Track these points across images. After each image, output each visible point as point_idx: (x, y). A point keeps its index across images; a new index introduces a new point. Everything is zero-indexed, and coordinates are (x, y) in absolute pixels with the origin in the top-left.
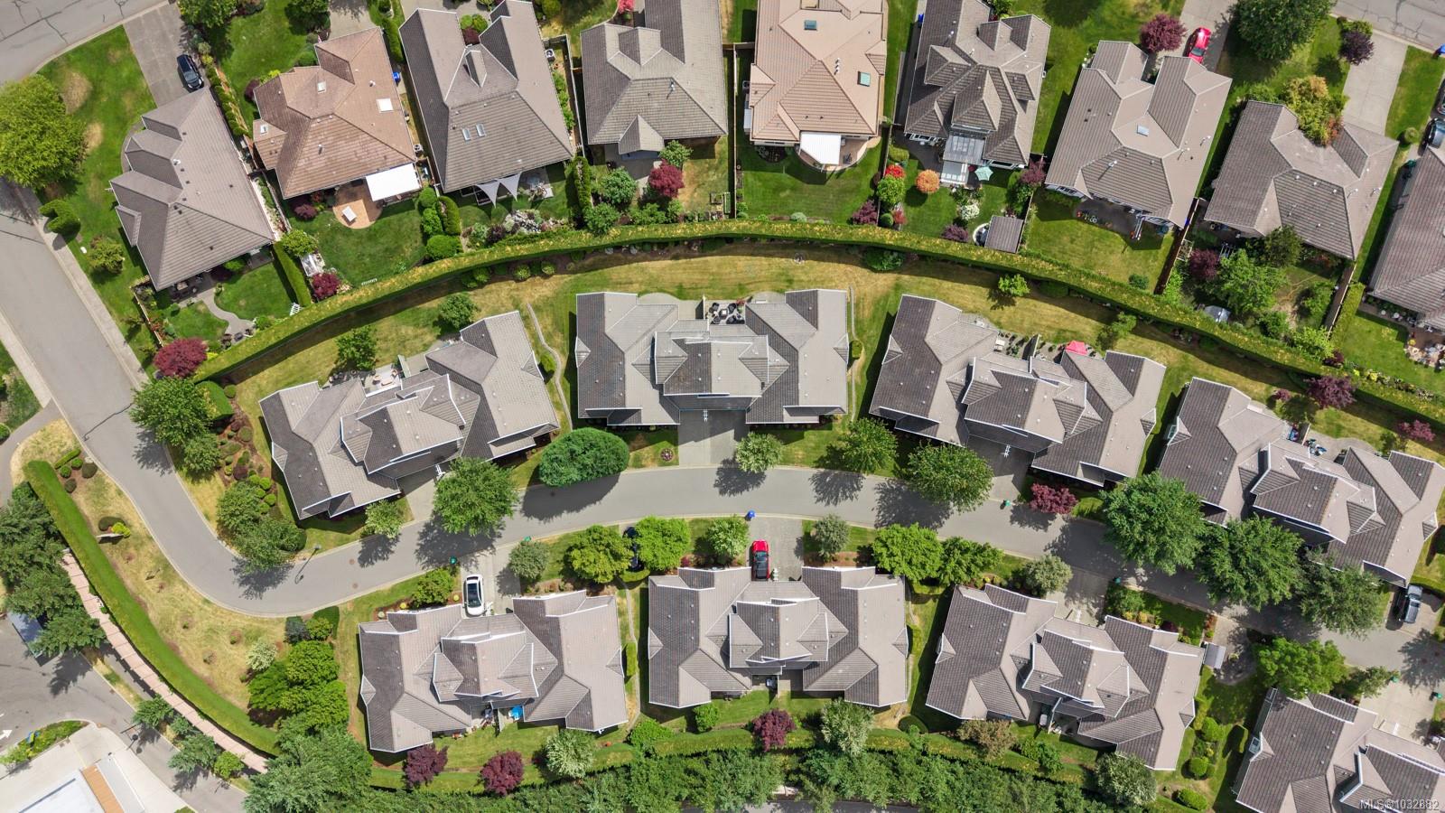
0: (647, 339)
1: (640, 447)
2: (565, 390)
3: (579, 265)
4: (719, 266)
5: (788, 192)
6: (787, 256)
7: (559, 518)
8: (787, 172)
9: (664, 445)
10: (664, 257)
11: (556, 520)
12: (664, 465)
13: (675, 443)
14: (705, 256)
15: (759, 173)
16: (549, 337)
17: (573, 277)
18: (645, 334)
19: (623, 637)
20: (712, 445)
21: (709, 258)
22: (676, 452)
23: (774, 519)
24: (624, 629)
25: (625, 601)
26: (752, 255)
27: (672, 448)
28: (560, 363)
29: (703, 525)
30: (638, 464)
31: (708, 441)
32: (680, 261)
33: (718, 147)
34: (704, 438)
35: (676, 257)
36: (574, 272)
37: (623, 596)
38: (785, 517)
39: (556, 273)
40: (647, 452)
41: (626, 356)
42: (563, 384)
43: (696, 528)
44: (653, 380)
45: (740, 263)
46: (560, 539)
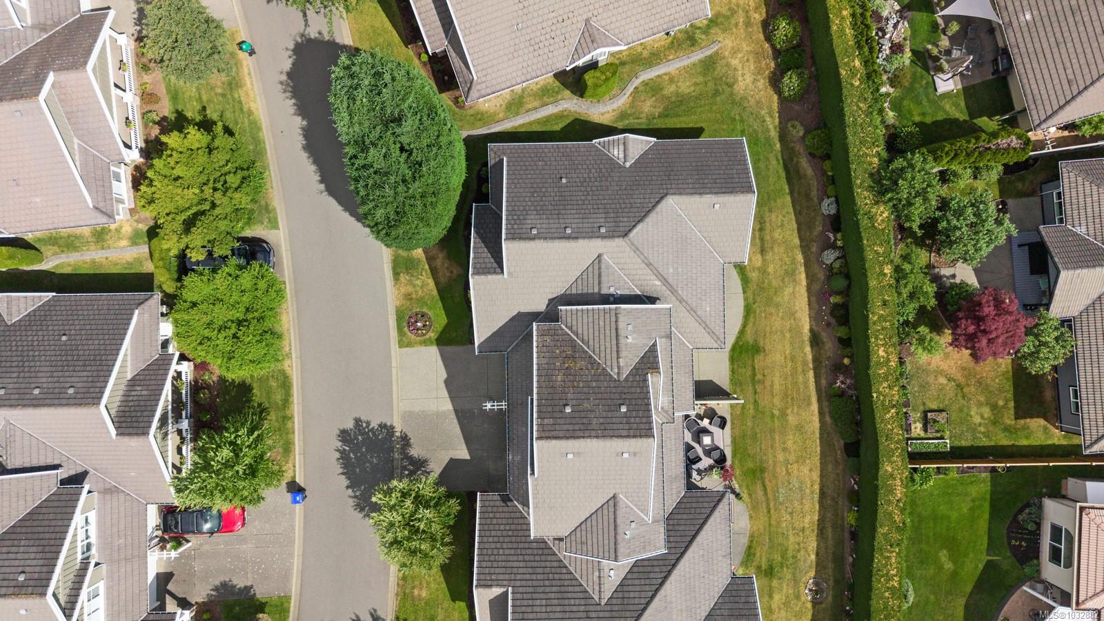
0: (654, 285)
1: (434, 272)
2: (547, 120)
3: (799, 147)
4: (800, 428)
5: (949, 566)
6: (820, 566)
7: (292, 110)
8: (990, 565)
9: (439, 319)
10: (815, 317)
11: (288, 105)
12: (399, 319)
13: (442, 341)
14: (819, 400)
15: (987, 506)
16: (653, 88)
17: (774, 134)
18: (665, 281)
19: (53, 240)
20: (439, 415)
21: (815, 407)
22: (425, 343)
23: (292, 541)
24: (68, 243)
25: (124, 243)
26: (823, 494)
27: (432, 335)
28: (600, 111)
29: (278, 397)
30: (401, 267)
31: (447, 406)
32: (808, 349)
33: (1037, 423)
34: (452, 398)
35: (815, 340)
36: (783, 137)
37: (134, 240)
38: (296, 563)
39: (783, 100)
40: (426, 284)
41: (618, 242)
42: (560, 116)
43: (273, 384)
44: (568, 299)
45: (806, 470)
46: (250, 113)
